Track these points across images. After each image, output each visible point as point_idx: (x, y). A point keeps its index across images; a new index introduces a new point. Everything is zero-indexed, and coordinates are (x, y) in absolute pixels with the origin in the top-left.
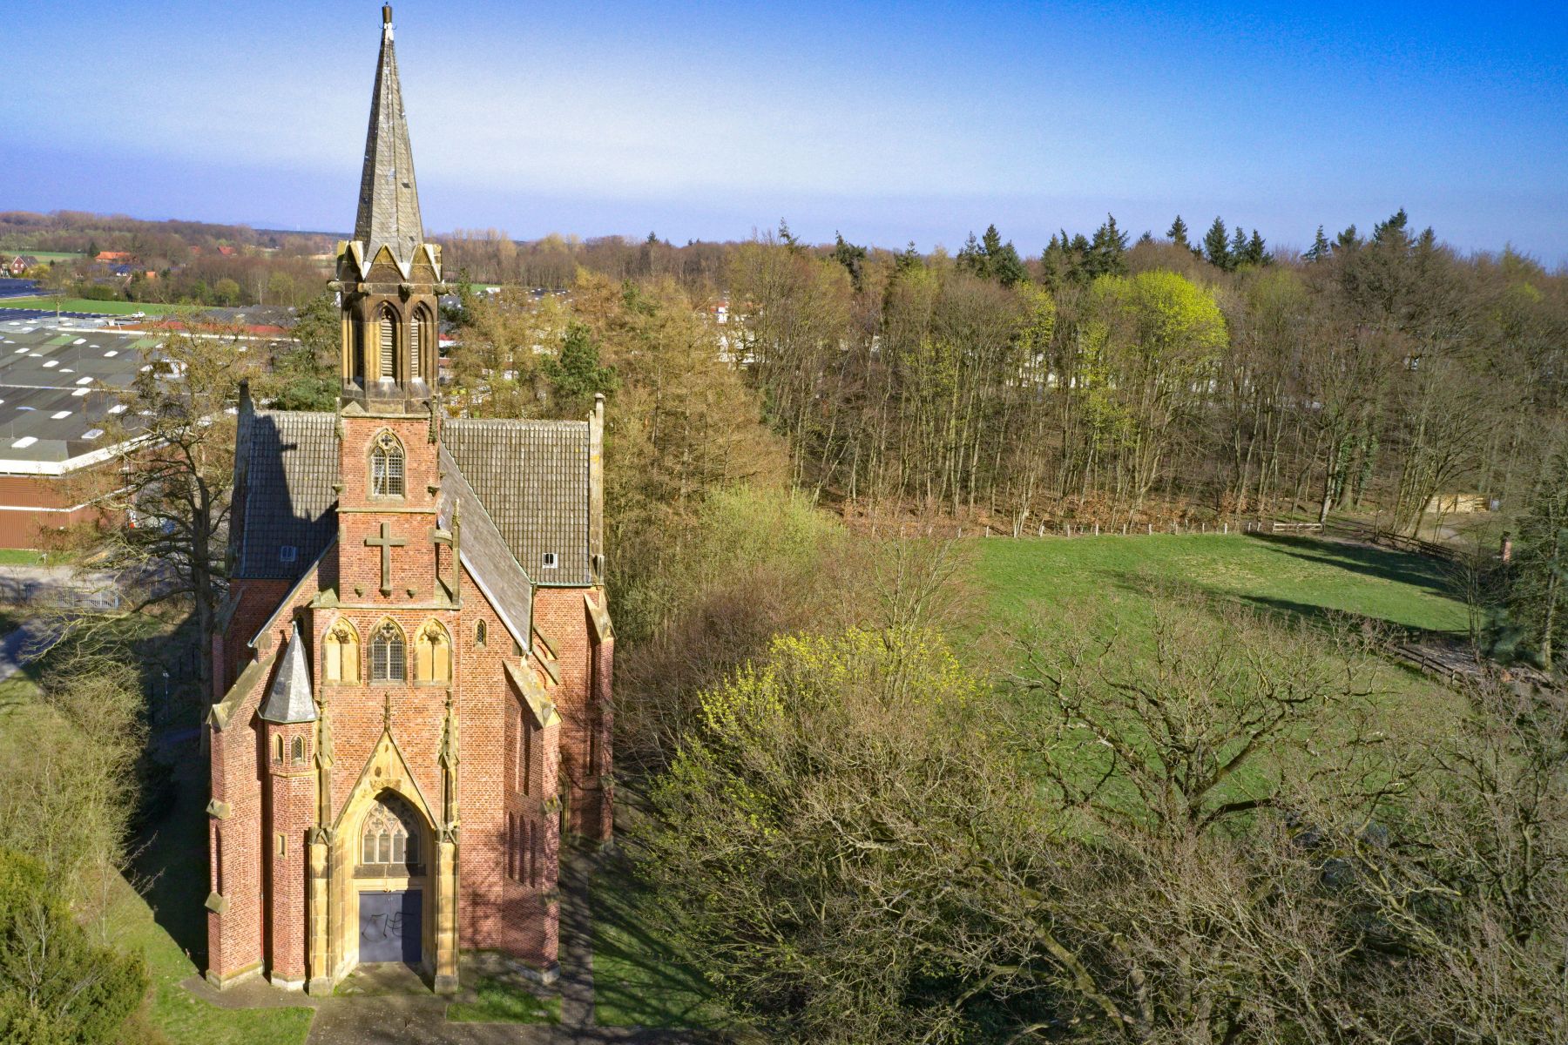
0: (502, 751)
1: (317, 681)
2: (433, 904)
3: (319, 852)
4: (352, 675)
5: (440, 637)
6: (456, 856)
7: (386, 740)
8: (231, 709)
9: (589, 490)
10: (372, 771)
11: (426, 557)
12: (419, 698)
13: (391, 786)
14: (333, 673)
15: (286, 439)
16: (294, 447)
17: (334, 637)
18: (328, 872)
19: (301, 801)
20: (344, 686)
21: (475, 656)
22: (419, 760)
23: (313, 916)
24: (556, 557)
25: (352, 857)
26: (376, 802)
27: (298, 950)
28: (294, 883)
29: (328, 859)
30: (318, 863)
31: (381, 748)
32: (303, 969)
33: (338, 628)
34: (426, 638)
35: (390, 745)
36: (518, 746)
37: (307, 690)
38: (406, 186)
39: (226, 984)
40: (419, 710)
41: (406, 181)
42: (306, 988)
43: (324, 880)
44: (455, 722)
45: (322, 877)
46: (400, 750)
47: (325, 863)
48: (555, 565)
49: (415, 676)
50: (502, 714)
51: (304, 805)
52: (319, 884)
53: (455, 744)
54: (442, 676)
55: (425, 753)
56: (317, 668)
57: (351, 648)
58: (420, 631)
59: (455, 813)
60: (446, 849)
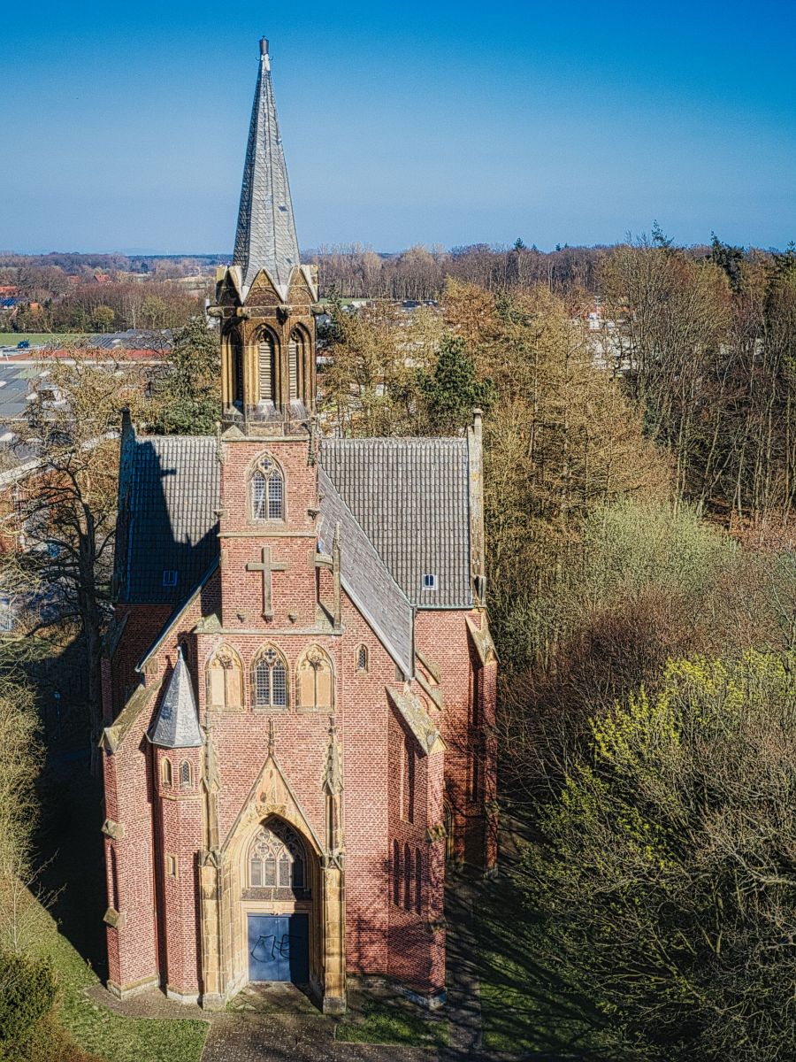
0: (386, 778)
1: (203, 707)
2: (320, 928)
3: (208, 873)
4: (235, 701)
5: (322, 663)
6: (341, 883)
7: (270, 766)
8: (122, 732)
9: (469, 508)
10: (258, 796)
11: (307, 582)
12: (301, 725)
13: (276, 812)
14: (217, 698)
15: (165, 464)
16: (173, 472)
17: (218, 662)
18: (217, 894)
19: (190, 824)
20: (228, 711)
21: (356, 682)
22: (303, 786)
23: (204, 935)
24: (436, 579)
25: (240, 880)
26: (261, 827)
27: (191, 967)
28: (185, 903)
29: (216, 881)
30: (208, 885)
31: (266, 774)
32: (196, 985)
33: (221, 654)
34: (308, 663)
35: (275, 771)
36: (402, 773)
37: (193, 715)
38: (283, 209)
39: (126, 995)
40: (302, 737)
41: (282, 205)
42: (200, 1003)
43: (214, 902)
44: (339, 749)
45: (211, 898)
46: (284, 776)
47: (215, 886)
48: (435, 587)
49: (297, 703)
50: (385, 741)
51: (193, 828)
52: (209, 905)
53: (338, 771)
54: (324, 702)
55: (308, 780)
56: (202, 693)
57: (234, 674)
58: (302, 657)
59: (339, 839)
60: (332, 875)
